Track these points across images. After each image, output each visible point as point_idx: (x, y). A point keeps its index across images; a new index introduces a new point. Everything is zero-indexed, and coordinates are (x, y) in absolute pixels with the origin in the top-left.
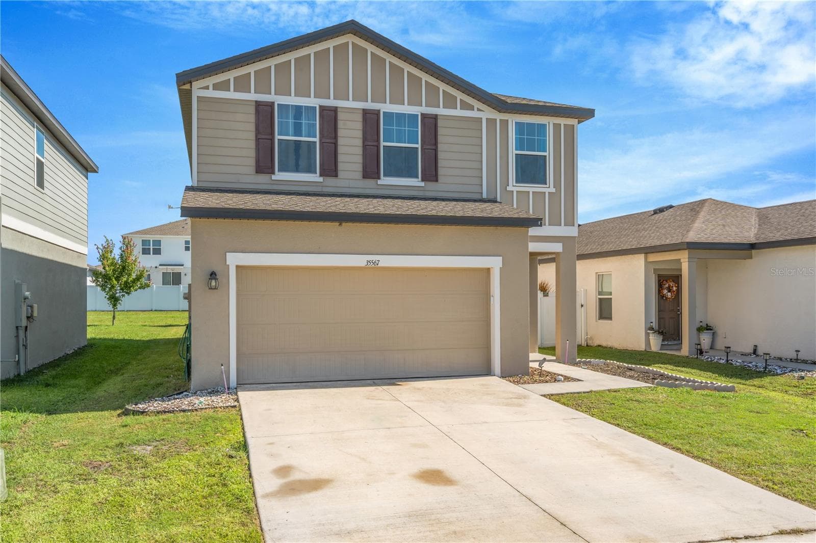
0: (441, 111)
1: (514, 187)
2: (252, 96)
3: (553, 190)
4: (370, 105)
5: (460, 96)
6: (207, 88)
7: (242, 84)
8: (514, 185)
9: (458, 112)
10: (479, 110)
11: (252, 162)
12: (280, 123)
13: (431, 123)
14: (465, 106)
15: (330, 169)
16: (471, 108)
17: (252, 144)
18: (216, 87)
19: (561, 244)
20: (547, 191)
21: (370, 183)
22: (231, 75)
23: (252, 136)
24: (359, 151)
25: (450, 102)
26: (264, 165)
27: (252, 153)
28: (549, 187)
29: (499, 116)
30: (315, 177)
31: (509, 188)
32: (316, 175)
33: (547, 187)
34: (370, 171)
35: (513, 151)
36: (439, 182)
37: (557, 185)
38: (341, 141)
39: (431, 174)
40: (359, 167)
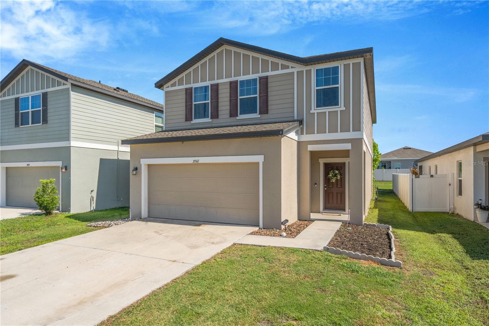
0: (270, 73)
1: (315, 110)
2: (184, 87)
3: (344, 109)
4: (233, 79)
5: (280, 62)
6: (168, 87)
7: (180, 83)
8: (315, 109)
9: (280, 72)
10: (292, 67)
11: (184, 116)
12: (195, 96)
13: (264, 81)
14: (284, 67)
15: (215, 115)
16: (287, 67)
17: (184, 108)
18: (172, 86)
19: (351, 144)
20: (339, 110)
21: (233, 119)
22: (176, 79)
23: (184, 104)
24: (228, 103)
25: (275, 67)
26: (188, 118)
27: (184, 112)
28: (341, 107)
29: (304, 68)
30: (208, 120)
31: (311, 112)
32: (208, 119)
33: (339, 107)
34: (233, 114)
35: (314, 88)
36: (269, 113)
37: (347, 105)
38: (220, 100)
39: (265, 110)
40: (228, 112)
